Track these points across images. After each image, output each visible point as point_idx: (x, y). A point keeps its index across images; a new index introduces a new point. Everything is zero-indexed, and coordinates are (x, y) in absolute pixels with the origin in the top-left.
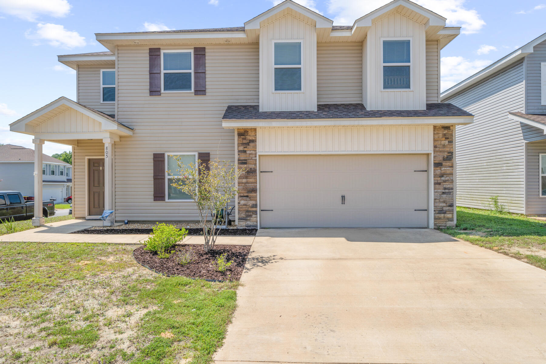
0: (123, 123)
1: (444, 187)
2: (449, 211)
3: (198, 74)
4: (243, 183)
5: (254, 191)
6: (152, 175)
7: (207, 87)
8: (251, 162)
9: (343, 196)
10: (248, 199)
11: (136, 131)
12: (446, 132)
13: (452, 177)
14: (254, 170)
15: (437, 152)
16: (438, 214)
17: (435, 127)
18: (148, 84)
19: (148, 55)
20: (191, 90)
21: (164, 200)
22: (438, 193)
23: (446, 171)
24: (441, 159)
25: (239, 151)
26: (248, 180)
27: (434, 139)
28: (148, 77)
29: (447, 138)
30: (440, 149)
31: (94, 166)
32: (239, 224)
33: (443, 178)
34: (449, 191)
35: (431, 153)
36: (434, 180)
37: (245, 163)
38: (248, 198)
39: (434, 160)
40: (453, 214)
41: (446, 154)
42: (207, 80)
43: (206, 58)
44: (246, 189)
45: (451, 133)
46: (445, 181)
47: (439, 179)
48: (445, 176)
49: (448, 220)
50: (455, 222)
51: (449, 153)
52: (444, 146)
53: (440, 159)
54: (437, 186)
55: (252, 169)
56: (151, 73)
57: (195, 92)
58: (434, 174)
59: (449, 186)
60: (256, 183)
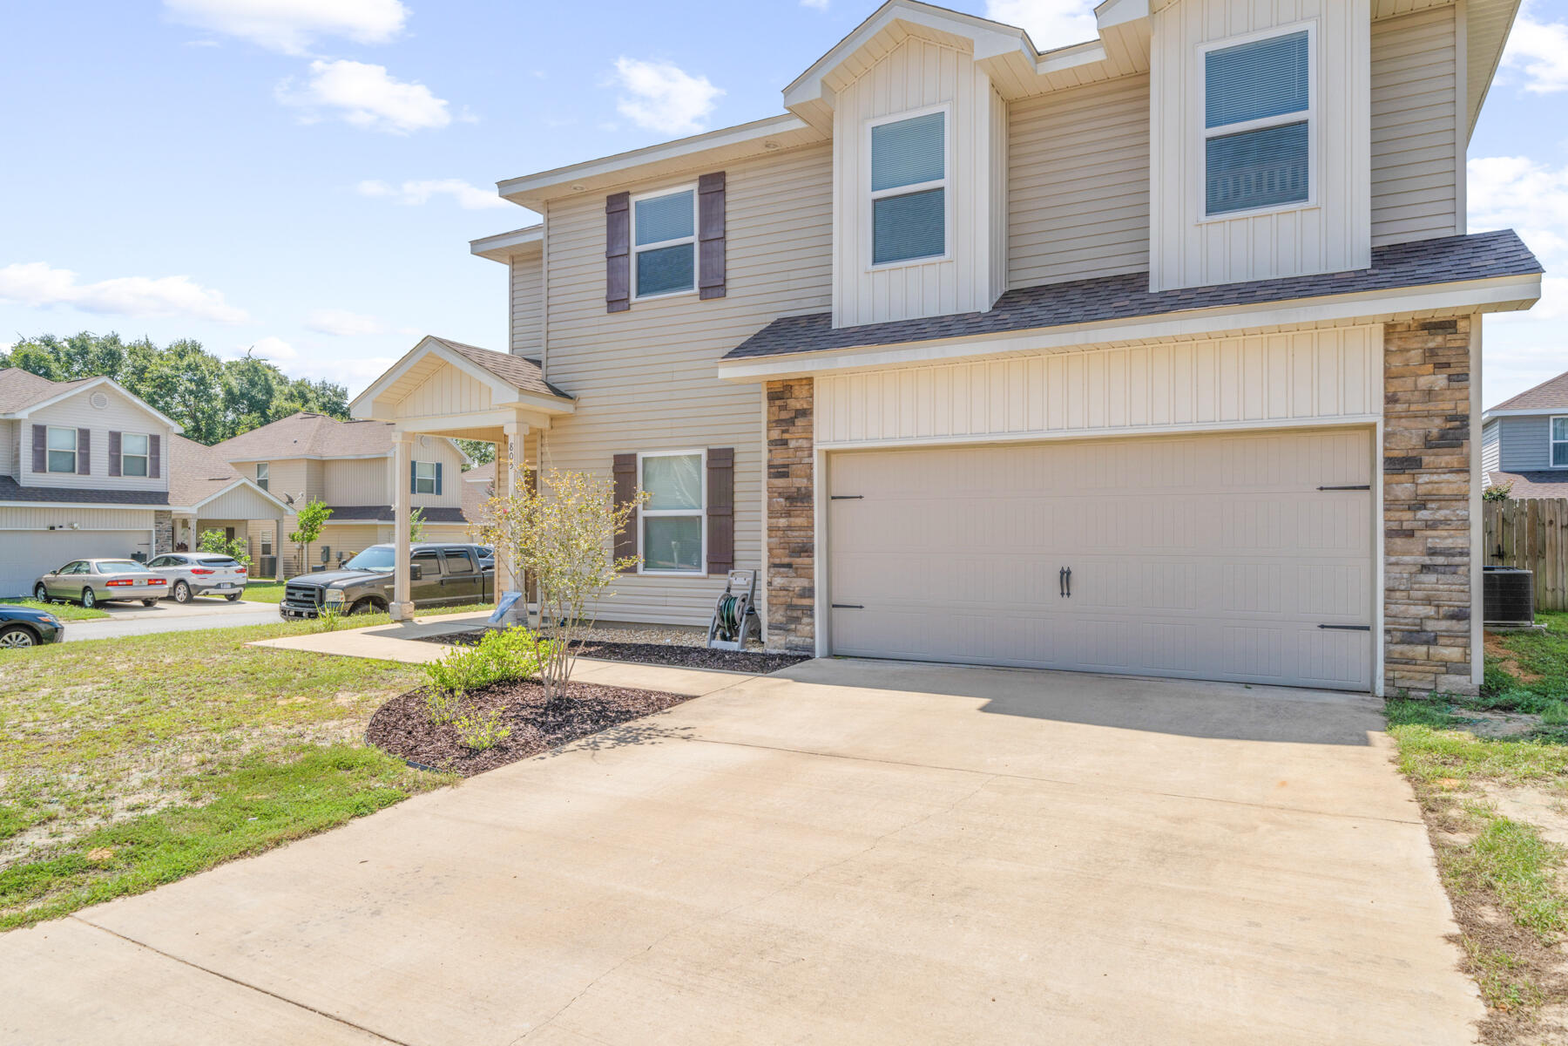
0: (556, 386)
1: (1429, 545)
2: (1451, 634)
3: (708, 243)
4: (778, 529)
5: (806, 551)
7: (729, 275)
8: (799, 472)
9: (1066, 570)
10: (791, 572)
11: (583, 402)
12: (1438, 340)
13: (1467, 509)
14: (805, 494)
15: (1401, 418)
16: (1402, 642)
17: (1390, 329)
18: (605, 285)
19: (604, 214)
20: (693, 288)
21: (636, 572)
22: (1402, 567)
23: (1436, 486)
24: (1417, 441)
25: (771, 442)
26: (792, 519)
27: (1386, 370)
28: (604, 266)
29: (1440, 366)
32: (769, 639)
33: (1424, 514)
34: (1450, 563)
35: (1376, 424)
36: (1387, 520)
37: (785, 475)
38: (791, 570)
39: (1386, 449)
40: (1467, 646)
41: (1435, 426)
42: (729, 256)
43: (726, 198)
44: (787, 546)
45: (1459, 344)
46: (1432, 525)
47: (1409, 515)
48: (1434, 505)
49: (1444, 669)
50: (1478, 678)
51: (1449, 418)
52: (1430, 393)
53: (1409, 442)
54: (1399, 542)
55: (803, 489)
56: (610, 258)
57: (701, 292)
58: (1385, 500)
59: (1450, 541)
60: (811, 528)
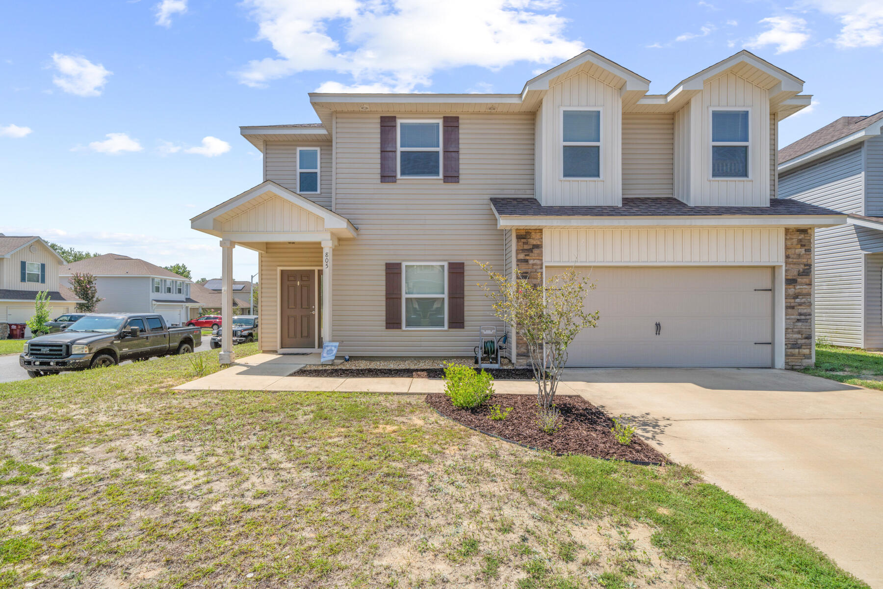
1: (799, 312)
2: (806, 345)
3: (448, 153)
6: (384, 293)
7: (461, 172)
8: (535, 276)
9: (658, 323)
11: (362, 232)
12: (802, 236)
13: (810, 299)
15: (790, 264)
16: (791, 348)
17: (787, 230)
18: (379, 166)
19: (379, 126)
20: (439, 176)
21: (401, 328)
22: (790, 320)
23: (801, 290)
24: (796, 273)
25: (518, 261)
27: (786, 246)
28: (379, 156)
29: (803, 246)
30: (795, 260)
31: (288, 280)
32: (517, 361)
33: (798, 300)
34: (806, 318)
35: (781, 266)
36: (786, 303)
39: (786, 276)
40: (810, 348)
41: (801, 268)
42: (461, 161)
43: (460, 131)
45: (808, 238)
46: (800, 304)
47: (793, 301)
48: (801, 297)
49: (804, 357)
50: (813, 360)
51: (805, 265)
52: (799, 256)
53: (794, 273)
54: (790, 310)
56: (382, 151)
57: (444, 179)
58: (785, 295)
59: (806, 310)
